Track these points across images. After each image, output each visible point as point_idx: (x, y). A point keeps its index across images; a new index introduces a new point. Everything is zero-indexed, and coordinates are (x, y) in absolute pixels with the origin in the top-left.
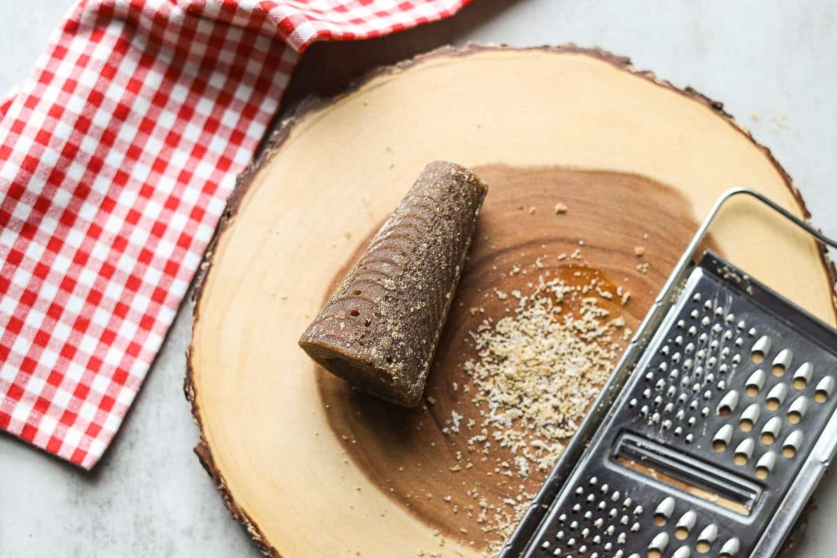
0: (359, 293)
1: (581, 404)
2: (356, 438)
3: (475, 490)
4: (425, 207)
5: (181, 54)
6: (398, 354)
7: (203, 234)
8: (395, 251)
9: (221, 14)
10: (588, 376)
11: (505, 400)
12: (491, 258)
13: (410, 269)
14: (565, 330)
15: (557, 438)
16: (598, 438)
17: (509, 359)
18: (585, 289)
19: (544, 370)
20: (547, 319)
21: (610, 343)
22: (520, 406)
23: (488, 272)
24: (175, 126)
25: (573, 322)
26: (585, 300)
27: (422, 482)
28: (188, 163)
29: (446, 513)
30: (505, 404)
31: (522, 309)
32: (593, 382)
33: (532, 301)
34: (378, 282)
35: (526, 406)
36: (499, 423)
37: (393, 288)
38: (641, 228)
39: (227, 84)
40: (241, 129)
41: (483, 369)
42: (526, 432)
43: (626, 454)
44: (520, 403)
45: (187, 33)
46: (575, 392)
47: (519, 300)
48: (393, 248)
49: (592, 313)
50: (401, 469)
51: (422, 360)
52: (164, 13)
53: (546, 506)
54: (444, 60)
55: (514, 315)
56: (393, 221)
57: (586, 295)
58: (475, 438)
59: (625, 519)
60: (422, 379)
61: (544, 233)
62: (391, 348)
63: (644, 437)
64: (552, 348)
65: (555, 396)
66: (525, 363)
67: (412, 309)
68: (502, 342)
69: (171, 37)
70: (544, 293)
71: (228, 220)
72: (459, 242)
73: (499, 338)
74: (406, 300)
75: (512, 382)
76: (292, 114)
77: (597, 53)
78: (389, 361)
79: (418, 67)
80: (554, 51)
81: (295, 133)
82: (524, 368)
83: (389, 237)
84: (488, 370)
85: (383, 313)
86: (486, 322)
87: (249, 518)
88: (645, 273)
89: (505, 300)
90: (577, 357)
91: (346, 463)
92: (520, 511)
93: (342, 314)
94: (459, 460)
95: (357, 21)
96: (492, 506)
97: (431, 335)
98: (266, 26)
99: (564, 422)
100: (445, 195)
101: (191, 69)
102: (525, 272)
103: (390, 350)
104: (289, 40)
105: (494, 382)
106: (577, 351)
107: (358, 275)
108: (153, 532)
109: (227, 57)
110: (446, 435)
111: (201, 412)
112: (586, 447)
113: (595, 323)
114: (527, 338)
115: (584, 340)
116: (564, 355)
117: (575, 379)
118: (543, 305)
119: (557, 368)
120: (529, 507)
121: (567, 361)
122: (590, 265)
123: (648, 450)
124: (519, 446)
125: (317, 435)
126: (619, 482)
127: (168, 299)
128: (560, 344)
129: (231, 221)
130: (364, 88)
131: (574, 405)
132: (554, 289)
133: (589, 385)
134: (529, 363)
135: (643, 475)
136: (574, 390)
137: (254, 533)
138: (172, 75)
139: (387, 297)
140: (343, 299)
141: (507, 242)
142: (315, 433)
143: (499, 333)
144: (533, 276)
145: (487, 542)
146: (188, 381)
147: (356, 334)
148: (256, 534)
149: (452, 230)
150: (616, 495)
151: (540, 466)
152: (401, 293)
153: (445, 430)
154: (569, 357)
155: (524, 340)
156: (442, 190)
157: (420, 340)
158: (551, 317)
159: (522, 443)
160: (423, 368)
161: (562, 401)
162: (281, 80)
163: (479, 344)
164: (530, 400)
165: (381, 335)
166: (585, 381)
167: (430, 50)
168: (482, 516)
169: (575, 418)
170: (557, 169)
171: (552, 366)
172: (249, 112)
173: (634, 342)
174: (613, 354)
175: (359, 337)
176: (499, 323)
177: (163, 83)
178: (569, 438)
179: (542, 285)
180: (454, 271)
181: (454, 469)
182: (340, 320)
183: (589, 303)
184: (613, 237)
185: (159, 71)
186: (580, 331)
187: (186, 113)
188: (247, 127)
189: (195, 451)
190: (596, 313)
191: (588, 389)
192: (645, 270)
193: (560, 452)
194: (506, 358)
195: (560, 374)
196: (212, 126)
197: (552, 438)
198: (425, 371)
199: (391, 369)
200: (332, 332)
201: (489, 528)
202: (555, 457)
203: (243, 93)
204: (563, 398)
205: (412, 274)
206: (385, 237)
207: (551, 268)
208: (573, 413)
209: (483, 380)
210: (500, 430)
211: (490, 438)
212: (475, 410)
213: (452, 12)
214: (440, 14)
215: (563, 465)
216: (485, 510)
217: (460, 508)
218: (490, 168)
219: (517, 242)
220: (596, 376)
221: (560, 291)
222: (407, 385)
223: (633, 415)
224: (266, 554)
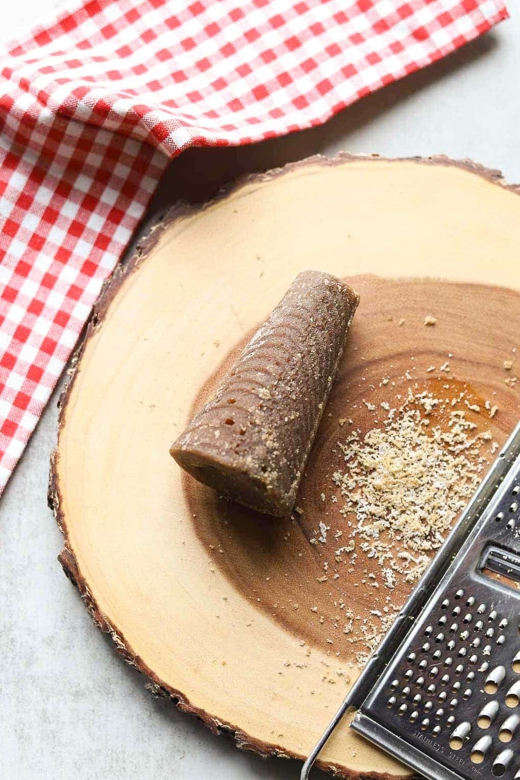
0: (233, 402)
1: (448, 517)
2: (223, 547)
3: (341, 601)
4: (299, 317)
5: (47, 155)
6: (273, 463)
7: (68, 339)
8: (269, 360)
9: (91, 117)
10: (456, 488)
11: (373, 511)
12: (360, 368)
13: (284, 379)
14: (432, 443)
15: (424, 550)
16: (465, 550)
17: (378, 470)
18: (454, 402)
19: (411, 482)
20: (415, 430)
21: (477, 456)
22: (388, 517)
23: (357, 383)
24: (40, 228)
25: (441, 435)
26: (454, 413)
27: (288, 592)
28: (52, 266)
29: (313, 624)
30: (373, 515)
31: (391, 420)
32: (461, 495)
33: (401, 413)
34: (253, 391)
35: (393, 518)
36: (366, 534)
37: (268, 398)
38: (509, 342)
39: (93, 186)
40: (107, 234)
41: (351, 480)
42: (393, 544)
43: (491, 567)
44: (387, 515)
45: (56, 134)
46: (443, 504)
47: (388, 411)
48: (268, 358)
49: (460, 426)
50: (268, 579)
51: (295, 470)
52: (32, 114)
53: (412, 618)
54: (315, 168)
55: (382, 426)
56: (266, 331)
57: (454, 408)
58: (342, 549)
59: (490, 632)
60: (295, 489)
61: (413, 345)
62: (266, 457)
63: (511, 550)
64: (420, 460)
65: (422, 508)
66: (394, 475)
67: (286, 419)
68: (370, 453)
69: (38, 138)
70: (414, 405)
71: (95, 325)
72: (332, 353)
73: (368, 449)
74: (280, 410)
75: (380, 494)
76: (161, 219)
77: (468, 166)
78: (264, 470)
79: (289, 175)
80: (425, 162)
81: (164, 239)
82: (392, 479)
83: (262, 346)
84: (356, 482)
85: (258, 422)
86: (354, 433)
87: (114, 627)
88: (513, 387)
89: (374, 411)
90: (444, 469)
91: (213, 572)
92: (386, 623)
93: (216, 422)
94: (326, 571)
95: (229, 128)
96: (358, 617)
97: (304, 445)
98: (137, 130)
99: (431, 534)
100: (319, 305)
101: (56, 171)
102: (394, 384)
103: (265, 460)
104: (162, 146)
105: (362, 492)
106: (445, 464)
107: (231, 384)
108: (13, 641)
109: (94, 160)
110: (313, 545)
111: (66, 519)
112: (452, 559)
113: (463, 436)
114: (395, 449)
115: (452, 453)
116: (432, 467)
117: (443, 492)
118: (410, 416)
119: (425, 479)
120: (396, 618)
121: (435, 474)
122: (459, 379)
123: (514, 563)
124: (386, 557)
125: (184, 543)
126: (485, 595)
127: (31, 405)
128: (428, 456)
129: (98, 327)
130: (234, 196)
131: (441, 517)
132: (422, 401)
133: (456, 498)
134: (397, 475)
135: (508, 588)
136: (441, 501)
137: (119, 642)
138: (37, 177)
139: (261, 407)
140: (216, 408)
141: (376, 354)
142: (182, 541)
143: (368, 444)
144: (402, 389)
145: (353, 653)
146: (52, 488)
147: (231, 443)
148: (121, 643)
149: (325, 340)
150: (482, 608)
151: (407, 578)
152: (275, 402)
153: (312, 541)
154: (437, 469)
155: (392, 451)
156: (315, 300)
157: (293, 450)
158: (420, 429)
159: (389, 555)
160: (295, 478)
161: (429, 514)
162: (149, 185)
163: (347, 455)
164: (397, 512)
165: (256, 444)
166: (452, 494)
167: (301, 159)
168: (349, 627)
169: (442, 530)
170: (427, 281)
171: (419, 478)
172: (115, 216)
173: (502, 455)
174: (480, 467)
175: (234, 445)
176: (368, 434)
177: (27, 184)
178: (436, 550)
179: (411, 398)
180: (326, 382)
181: (321, 579)
182: (215, 428)
183: (457, 416)
184: (483, 351)
185: (24, 173)
186: (447, 443)
187: (50, 216)
188: (113, 231)
189: (60, 559)
190: (464, 426)
191: (455, 502)
192: (513, 384)
193: (428, 564)
194: (374, 469)
195: (428, 486)
196: (77, 229)
197: (419, 549)
198: (298, 481)
199: (266, 478)
200: (207, 440)
201: (355, 639)
202: (421, 570)
203: (109, 197)
204: (430, 510)
205: (286, 384)
206: (259, 346)
207: (419, 380)
208: (440, 525)
209: (350, 491)
210: (367, 541)
211: (357, 548)
212: (343, 521)
213: (323, 120)
214: (311, 121)
215: (430, 577)
216: (351, 621)
217: (326, 618)
218: (361, 278)
219: (386, 354)
220: (462, 488)
221: (428, 403)
222: (280, 495)
223: (500, 528)
224: (131, 663)
